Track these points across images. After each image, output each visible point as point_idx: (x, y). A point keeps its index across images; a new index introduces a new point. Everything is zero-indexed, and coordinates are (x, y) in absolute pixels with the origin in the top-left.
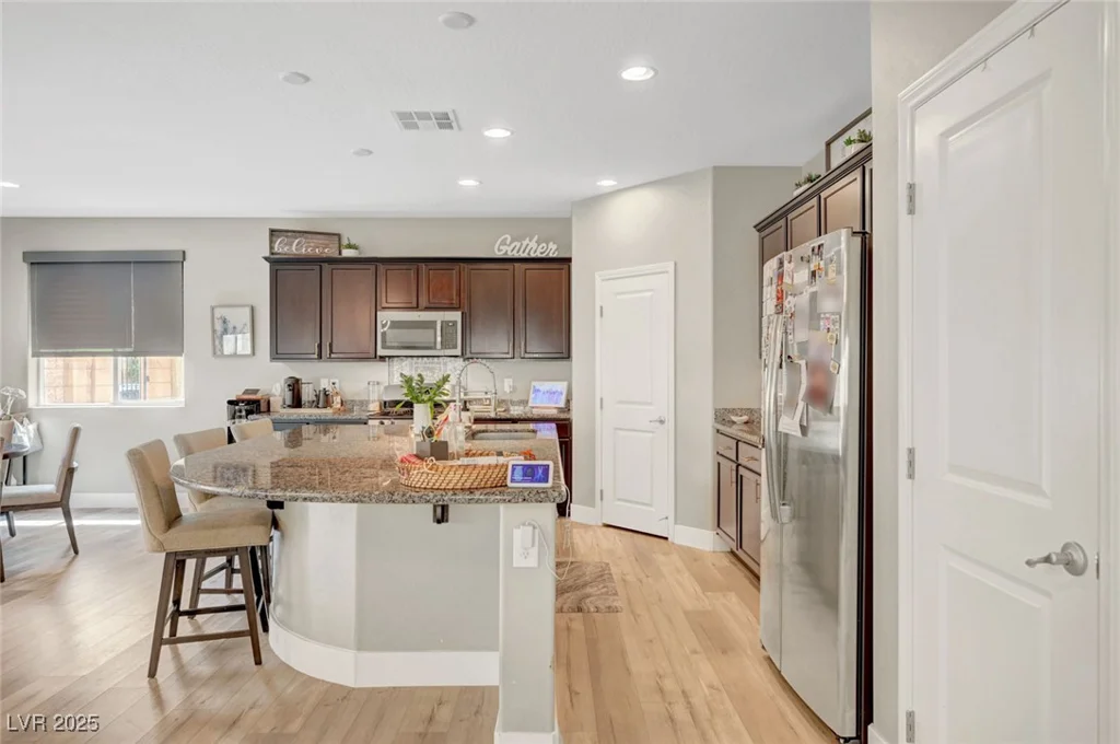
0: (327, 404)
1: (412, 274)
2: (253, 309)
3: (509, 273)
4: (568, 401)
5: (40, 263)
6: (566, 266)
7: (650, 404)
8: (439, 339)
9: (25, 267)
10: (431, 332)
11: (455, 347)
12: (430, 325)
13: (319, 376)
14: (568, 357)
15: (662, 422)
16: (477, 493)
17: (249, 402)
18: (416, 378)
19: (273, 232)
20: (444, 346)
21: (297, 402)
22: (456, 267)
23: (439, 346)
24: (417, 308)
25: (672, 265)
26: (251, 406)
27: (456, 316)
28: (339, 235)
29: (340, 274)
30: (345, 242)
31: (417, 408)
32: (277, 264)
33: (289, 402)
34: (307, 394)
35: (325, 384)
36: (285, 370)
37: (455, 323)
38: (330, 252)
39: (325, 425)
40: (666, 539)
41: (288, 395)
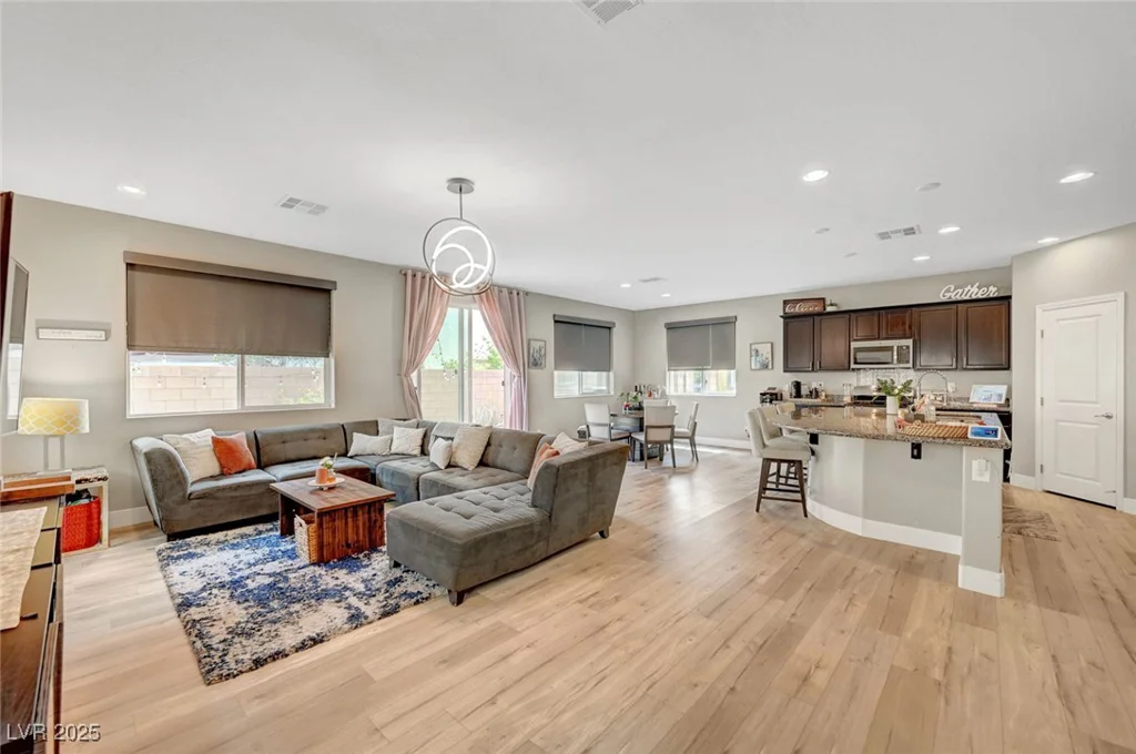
0: (817, 396)
1: (876, 319)
2: (772, 344)
3: (954, 312)
4: (1008, 400)
5: (671, 327)
6: (1006, 303)
7: (1095, 403)
8: (895, 357)
9: (665, 330)
10: (890, 353)
11: (908, 362)
12: (890, 349)
13: (811, 381)
14: (1008, 367)
15: (1109, 417)
16: (948, 440)
17: (771, 394)
18: (889, 382)
19: (786, 302)
20: (899, 361)
21: (798, 395)
22: (909, 310)
23: (895, 361)
24: (878, 339)
25: (1122, 294)
26: (772, 397)
27: (909, 342)
28: (824, 299)
29: (826, 322)
30: (828, 302)
31: (889, 400)
32: (787, 318)
33: (794, 394)
34: (804, 390)
35: (814, 385)
36: (792, 377)
37: (908, 347)
38: (818, 309)
39: (815, 408)
40: (1114, 508)
41: (794, 391)
